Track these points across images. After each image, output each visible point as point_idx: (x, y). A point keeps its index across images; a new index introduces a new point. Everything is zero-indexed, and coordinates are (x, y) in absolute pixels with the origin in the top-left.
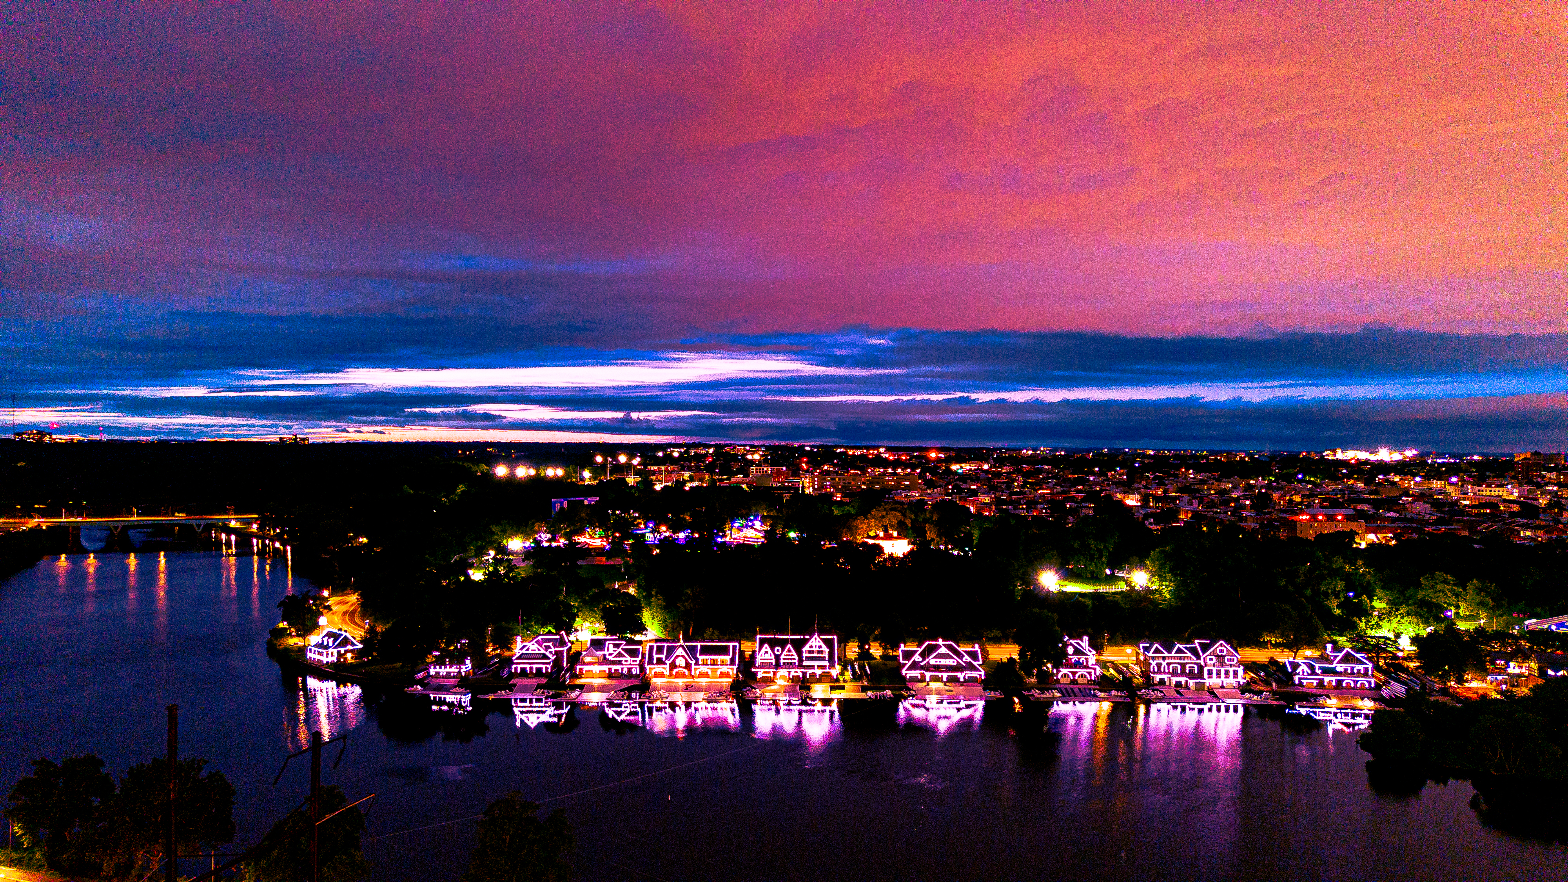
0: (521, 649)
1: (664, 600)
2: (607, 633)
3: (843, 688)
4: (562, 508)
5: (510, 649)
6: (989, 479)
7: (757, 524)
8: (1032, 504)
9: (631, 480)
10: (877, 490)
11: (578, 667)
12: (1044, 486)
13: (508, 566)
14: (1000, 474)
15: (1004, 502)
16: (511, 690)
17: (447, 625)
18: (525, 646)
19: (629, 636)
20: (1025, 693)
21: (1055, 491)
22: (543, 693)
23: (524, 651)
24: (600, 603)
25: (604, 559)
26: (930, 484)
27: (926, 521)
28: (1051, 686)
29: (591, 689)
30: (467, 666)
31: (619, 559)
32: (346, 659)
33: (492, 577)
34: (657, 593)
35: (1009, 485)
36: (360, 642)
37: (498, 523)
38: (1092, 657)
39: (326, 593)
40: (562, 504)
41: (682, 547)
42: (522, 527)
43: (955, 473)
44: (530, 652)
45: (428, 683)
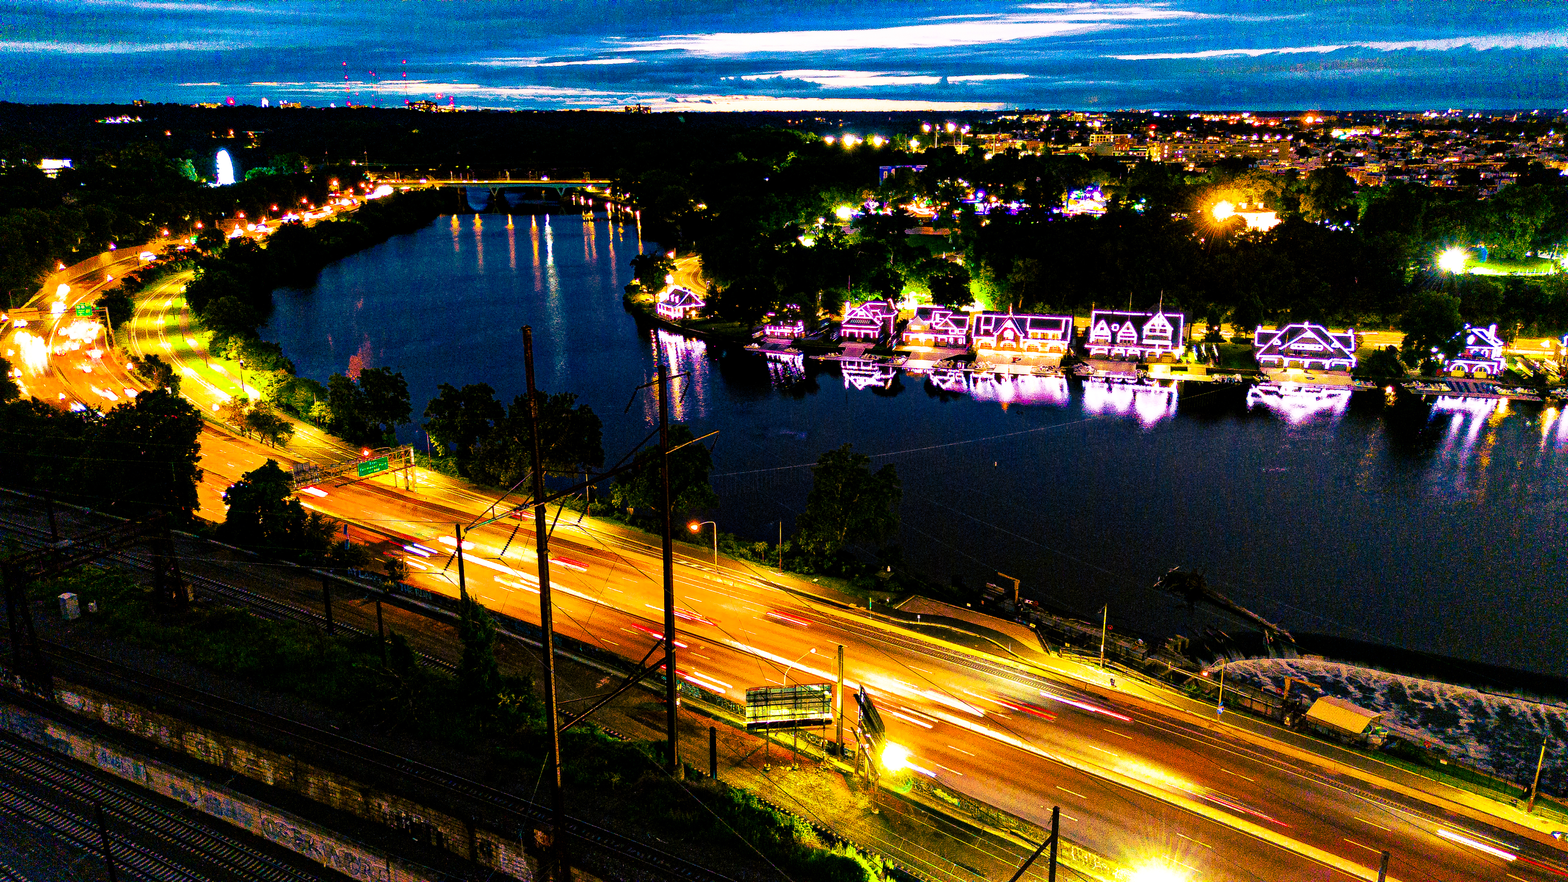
0: (850, 314)
1: (994, 271)
2: (934, 302)
3: (1185, 369)
4: (890, 176)
5: (839, 314)
6: (1380, 147)
7: (1096, 195)
8: (1434, 174)
9: (961, 149)
10: (1238, 159)
11: (905, 334)
12: (1451, 153)
13: (837, 233)
14: (1394, 140)
15: (1399, 172)
16: (840, 353)
17: (780, 288)
18: (853, 311)
19: (956, 306)
20: (1406, 385)
21: (1466, 159)
22: (870, 357)
23: (852, 316)
24: (926, 273)
25: (931, 229)
26: (1303, 153)
27: (1299, 191)
28: (1436, 379)
29: (917, 356)
30: (799, 329)
31: (947, 229)
32: (691, 316)
33: (822, 243)
34: (986, 264)
35: (1404, 153)
36: (703, 301)
37: (827, 190)
38: (1498, 349)
39: (671, 255)
40: (889, 171)
41: (1016, 218)
42: (850, 194)
43: (1337, 140)
44: (858, 317)
45: (764, 343)
